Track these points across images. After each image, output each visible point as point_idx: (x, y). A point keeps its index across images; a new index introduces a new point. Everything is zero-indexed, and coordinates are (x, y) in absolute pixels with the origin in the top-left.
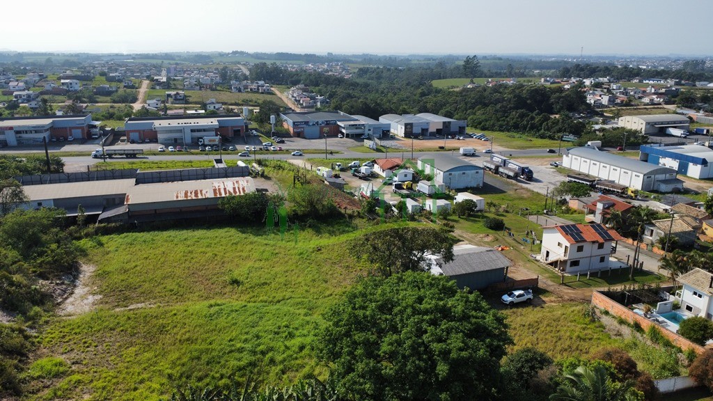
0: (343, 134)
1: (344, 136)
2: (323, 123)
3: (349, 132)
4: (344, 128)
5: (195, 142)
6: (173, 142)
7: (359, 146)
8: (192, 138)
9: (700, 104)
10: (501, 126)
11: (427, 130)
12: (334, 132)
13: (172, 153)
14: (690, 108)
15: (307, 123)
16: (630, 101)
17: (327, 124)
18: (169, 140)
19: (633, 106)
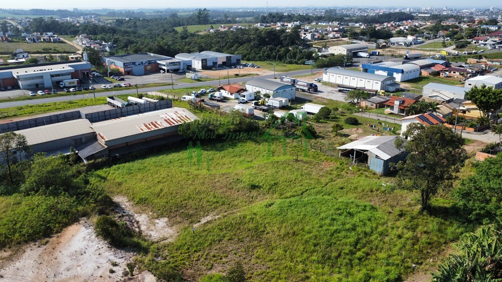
0: (164, 70)
1: (165, 72)
2: (146, 62)
3: (169, 68)
4: (164, 65)
5: (56, 86)
6: (35, 87)
7: (182, 78)
8: (52, 82)
9: (361, 37)
10: (260, 57)
11: (216, 63)
12: (157, 69)
13: (42, 97)
14: (356, 39)
15: (134, 63)
16: (323, 36)
17: (150, 63)
18: (31, 85)
19: (325, 39)
